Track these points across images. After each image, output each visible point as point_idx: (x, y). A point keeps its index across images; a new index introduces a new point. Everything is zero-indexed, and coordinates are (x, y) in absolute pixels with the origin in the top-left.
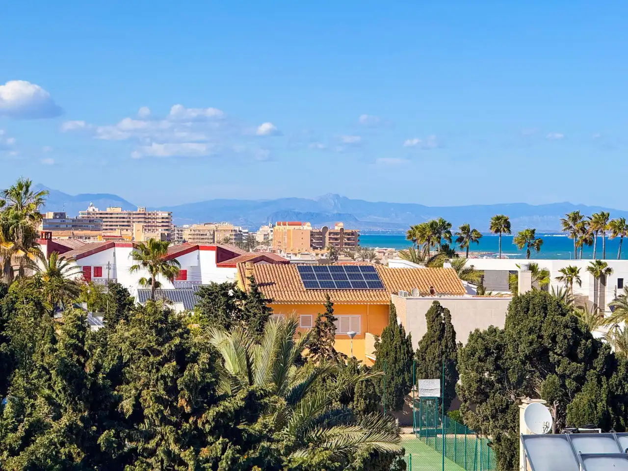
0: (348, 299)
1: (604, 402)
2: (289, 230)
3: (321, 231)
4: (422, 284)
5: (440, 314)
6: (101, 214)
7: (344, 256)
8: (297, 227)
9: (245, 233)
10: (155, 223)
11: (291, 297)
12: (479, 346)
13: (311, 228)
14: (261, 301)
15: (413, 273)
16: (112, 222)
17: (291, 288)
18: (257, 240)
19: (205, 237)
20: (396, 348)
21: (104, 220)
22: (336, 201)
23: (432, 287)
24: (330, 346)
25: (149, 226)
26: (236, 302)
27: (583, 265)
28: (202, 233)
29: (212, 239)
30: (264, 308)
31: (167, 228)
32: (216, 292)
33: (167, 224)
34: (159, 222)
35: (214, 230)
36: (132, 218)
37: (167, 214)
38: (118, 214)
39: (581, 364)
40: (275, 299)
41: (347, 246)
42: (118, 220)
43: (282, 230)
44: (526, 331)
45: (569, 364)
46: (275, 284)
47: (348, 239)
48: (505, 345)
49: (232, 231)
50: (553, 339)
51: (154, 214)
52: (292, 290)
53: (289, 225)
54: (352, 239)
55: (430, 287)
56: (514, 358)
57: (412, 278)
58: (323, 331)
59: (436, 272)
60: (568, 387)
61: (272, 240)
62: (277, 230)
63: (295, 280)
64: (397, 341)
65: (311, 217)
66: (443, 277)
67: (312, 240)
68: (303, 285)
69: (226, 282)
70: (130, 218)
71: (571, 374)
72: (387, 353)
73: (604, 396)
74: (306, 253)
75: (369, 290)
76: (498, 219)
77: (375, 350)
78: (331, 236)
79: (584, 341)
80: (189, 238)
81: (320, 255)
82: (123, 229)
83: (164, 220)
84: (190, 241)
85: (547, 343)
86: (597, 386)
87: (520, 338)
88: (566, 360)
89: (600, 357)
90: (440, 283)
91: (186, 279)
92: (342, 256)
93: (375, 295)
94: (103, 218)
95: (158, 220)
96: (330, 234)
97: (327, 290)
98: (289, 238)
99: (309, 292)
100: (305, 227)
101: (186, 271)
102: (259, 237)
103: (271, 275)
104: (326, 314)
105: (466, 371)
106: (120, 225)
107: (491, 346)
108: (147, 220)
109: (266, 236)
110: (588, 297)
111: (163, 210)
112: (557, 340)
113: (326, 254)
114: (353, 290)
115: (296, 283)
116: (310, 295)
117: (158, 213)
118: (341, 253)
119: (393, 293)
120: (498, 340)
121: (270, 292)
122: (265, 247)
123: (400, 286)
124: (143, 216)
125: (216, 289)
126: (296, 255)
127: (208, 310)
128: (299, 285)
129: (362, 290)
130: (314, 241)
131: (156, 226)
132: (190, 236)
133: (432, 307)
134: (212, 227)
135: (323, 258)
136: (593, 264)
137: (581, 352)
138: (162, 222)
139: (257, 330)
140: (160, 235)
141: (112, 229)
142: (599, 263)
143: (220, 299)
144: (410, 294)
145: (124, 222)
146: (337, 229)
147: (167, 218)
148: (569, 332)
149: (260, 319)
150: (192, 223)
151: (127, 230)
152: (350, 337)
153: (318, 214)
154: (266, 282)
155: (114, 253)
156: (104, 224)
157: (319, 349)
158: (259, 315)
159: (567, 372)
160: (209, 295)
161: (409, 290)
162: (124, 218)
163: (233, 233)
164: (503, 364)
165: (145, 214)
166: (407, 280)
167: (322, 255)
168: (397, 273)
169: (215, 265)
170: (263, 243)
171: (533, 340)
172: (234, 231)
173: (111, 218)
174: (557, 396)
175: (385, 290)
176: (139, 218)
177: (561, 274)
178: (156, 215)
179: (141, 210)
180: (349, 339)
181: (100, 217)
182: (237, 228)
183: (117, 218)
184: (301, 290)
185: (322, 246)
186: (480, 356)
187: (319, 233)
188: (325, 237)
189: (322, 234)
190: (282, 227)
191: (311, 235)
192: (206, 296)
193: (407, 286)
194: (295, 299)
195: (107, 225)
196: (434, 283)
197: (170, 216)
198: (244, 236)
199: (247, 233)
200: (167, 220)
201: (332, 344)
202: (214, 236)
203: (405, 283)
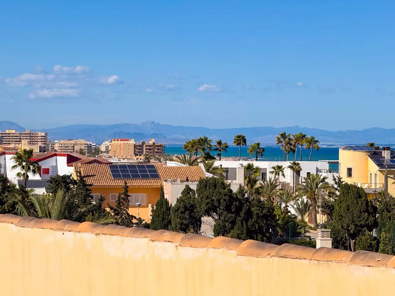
0: (138, 184)
1: (245, 235)
2: (120, 144)
3: (141, 144)
4: (181, 175)
5: (189, 192)
6: (2, 134)
7: (154, 160)
8: (126, 142)
9: (93, 146)
10: (37, 139)
11: (105, 183)
12: (181, 205)
13: (134, 143)
14: (85, 185)
15: (177, 169)
16: (10, 139)
17: (105, 178)
18: (101, 150)
19: (68, 148)
20: (163, 212)
21: (4, 137)
22: (152, 125)
23: (187, 177)
24: (126, 211)
25: (33, 141)
26: (71, 186)
27: (286, 164)
28: (66, 146)
29: (72, 149)
30: (87, 190)
31: (44, 143)
32: (59, 180)
33: (44, 140)
34: (40, 139)
35: (74, 144)
36: (22, 137)
37: (44, 134)
38: (13, 134)
39: (233, 214)
40: (93, 184)
41: (157, 154)
42: (13, 137)
43: (116, 144)
44: (205, 198)
45: (227, 215)
46: (96, 176)
47: (158, 149)
48: (195, 205)
49: (85, 144)
50: (219, 201)
51: (36, 134)
52: (105, 179)
53: (120, 141)
54: (160, 149)
55: (186, 177)
56: (200, 211)
57: (176, 172)
58: (122, 203)
59: (191, 168)
60: (227, 227)
61: (110, 150)
62: (113, 144)
63: (107, 173)
64: (164, 209)
65: (136, 136)
66: (194, 171)
67: (135, 150)
68: (112, 176)
69: (65, 175)
70: (21, 136)
71: (228, 220)
72: (158, 215)
73: (245, 231)
74: (131, 158)
75: (151, 179)
76: (239, 137)
77: (152, 214)
78: (147, 147)
79: (235, 203)
80: (58, 149)
81: (139, 160)
82: (16, 143)
83: (42, 138)
84: (59, 150)
85: (216, 204)
86: (241, 226)
87: (202, 201)
88: (225, 213)
89: (243, 211)
90: (192, 175)
91: (49, 174)
92: (152, 160)
93: (154, 182)
94: (4, 136)
95: (38, 138)
96: (146, 146)
97: (126, 179)
98: (120, 149)
99: (115, 181)
100: (131, 142)
101: (49, 169)
102: (103, 148)
103: (93, 171)
104: (124, 193)
105: (175, 218)
106: (14, 141)
107: (188, 205)
108: (32, 138)
109: (107, 148)
110: (289, 183)
111: (42, 131)
112: (221, 202)
113: (143, 158)
114: (141, 179)
115: (108, 175)
116: (116, 182)
117: (38, 133)
118: (152, 158)
119: (165, 181)
120: (191, 202)
121: (92, 180)
122: (106, 155)
123: (169, 177)
124: (29, 135)
125: (59, 178)
126: (124, 159)
127: (54, 190)
128: (110, 176)
129: (147, 179)
130: (136, 151)
131: (38, 141)
132: (59, 148)
133: (185, 189)
134: (73, 142)
135: (141, 161)
136: (291, 164)
137: (233, 208)
138: (41, 139)
139: (83, 202)
140: (39, 147)
141: (9, 144)
142: (294, 164)
143: (61, 184)
144: (174, 182)
145: (17, 139)
146: (151, 143)
147: (44, 136)
148: (227, 198)
149: (84, 196)
150: (59, 140)
151: (18, 144)
152: (138, 206)
153: (141, 134)
154: (91, 175)
155: (5, 158)
156: (4, 140)
157: (119, 213)
158: (84, 193)
159: (226, 219)
160: (55, 182)
161: (174, 179)
162: (17, 136)
163: (86, 146)
164: (194, 215)
165: (30, 134)
166: (173, 173)
167: (141, 159)
168: (167, 169)
169: (66, 165)
170: (105, 152)
171: (208, 202)
172: (87, 144)
173: (9, 136)
174: (221, 232)
175: (160, 179)
176: (26, 136)
177: (273, 170)
178: (37, 134)
179: (28, 131)
180: (137, 207)
181: (2, 136)
182: (88, 143)
183: (13, 136)
184: (111, 179)
185: (141, 153)
186: (182, 211)
187: (140, 146)
188: (143, 148)
189: (142, 146)
190: (116, 142)
191: (135, 147)
192: (53, 183)
193: (173, 177)
194: (107, 184)
195: (6, 141)
196: (189, 175)
197: (46, 135)
198: (93, 148)
199: (95, 146)
200: (44, 138)
201: (127, 210)
202: (74, 148)
203: (172, 175)
